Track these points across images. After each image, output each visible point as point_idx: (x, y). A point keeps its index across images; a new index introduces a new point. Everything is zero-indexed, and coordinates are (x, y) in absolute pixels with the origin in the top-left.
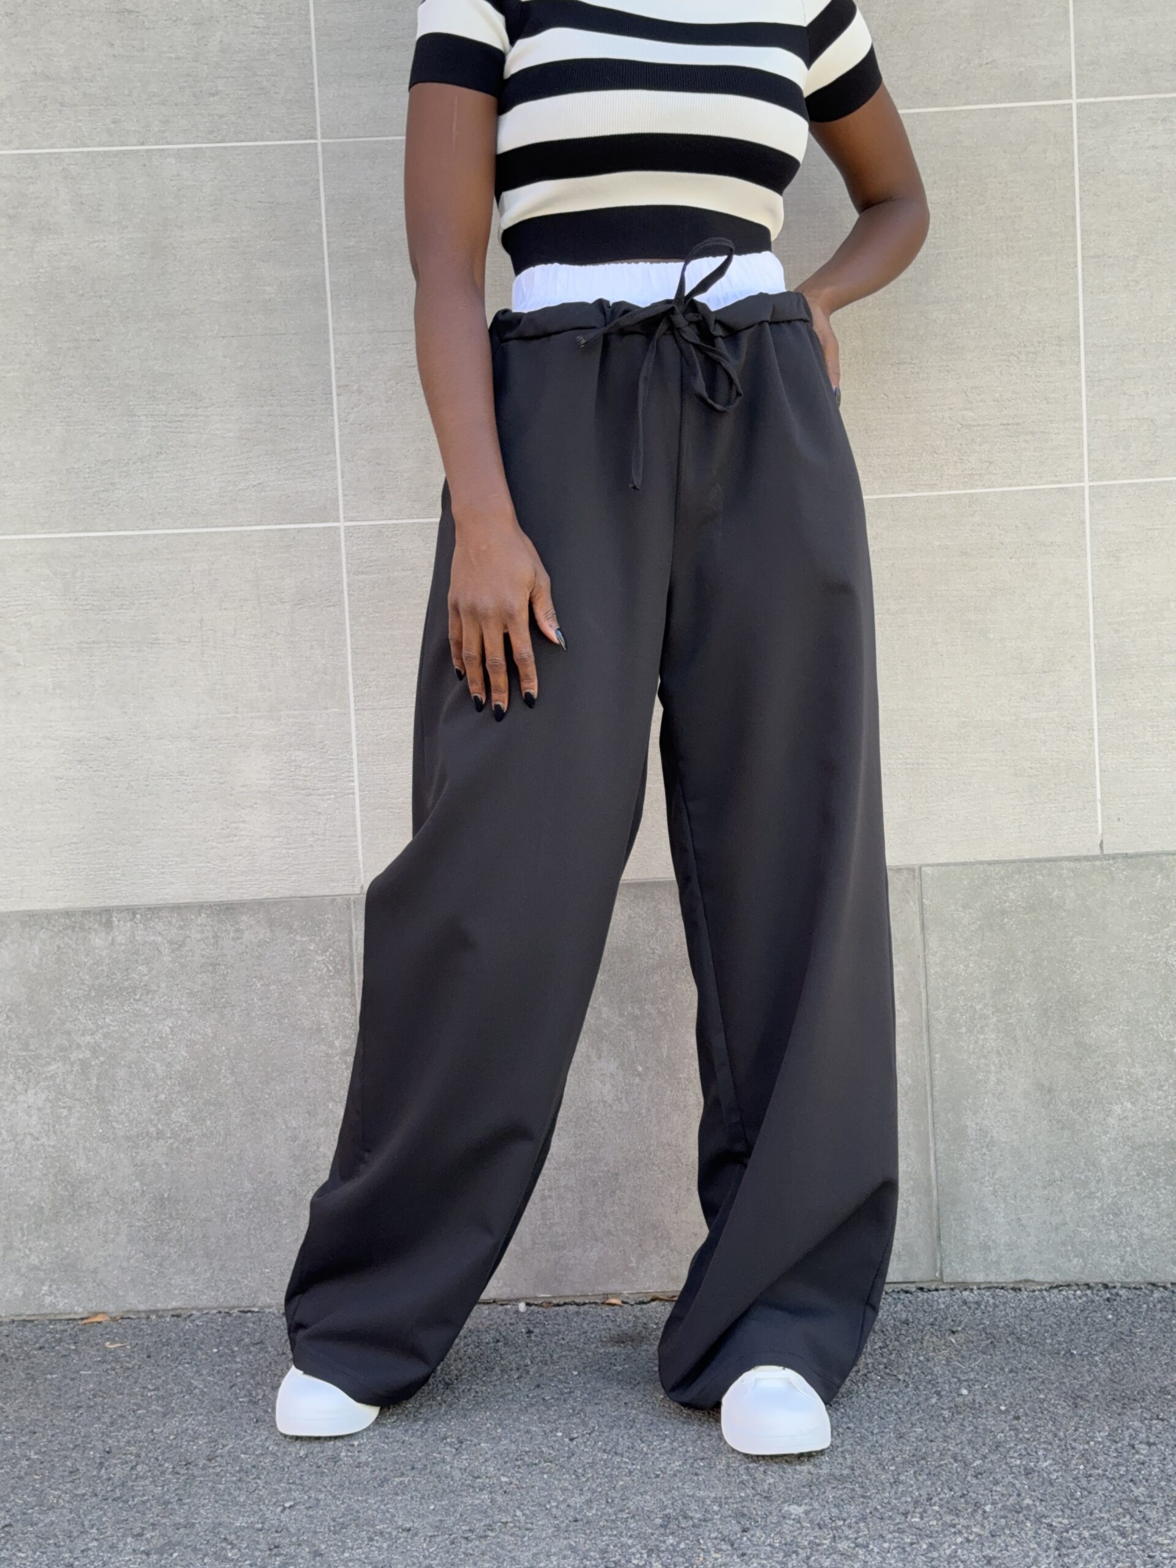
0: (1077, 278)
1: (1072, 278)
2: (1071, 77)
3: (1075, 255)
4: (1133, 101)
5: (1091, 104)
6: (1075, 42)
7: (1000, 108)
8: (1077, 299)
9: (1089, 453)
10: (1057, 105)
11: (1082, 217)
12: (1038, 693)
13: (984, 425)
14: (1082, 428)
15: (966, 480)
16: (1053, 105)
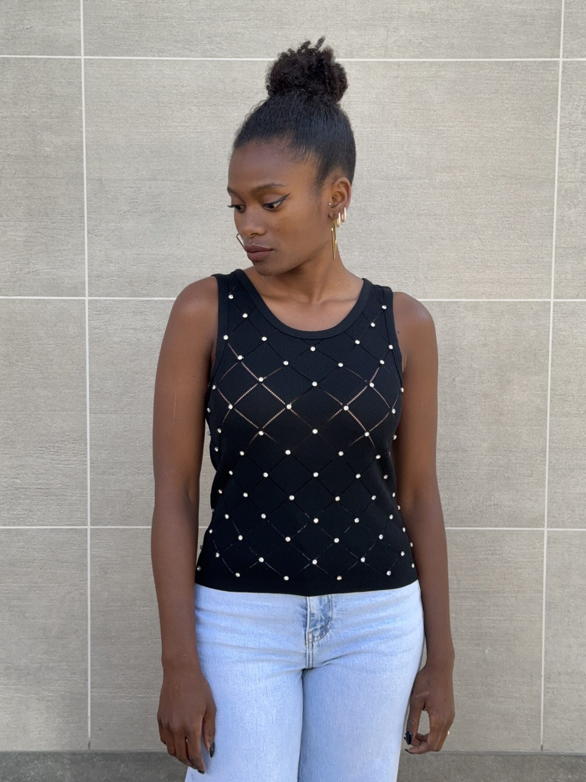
0: (86, 404)
1: (83, 404)
2: (85, 283)
3: (85, 390)
4: (122, 301)
5: (96, 300)
6: (88, 263)
7: (40, 300)
8: (86, 416)
9: (91, 509)
10: (76, 300)
11: (90, 368)
12: (55, 651)
13: (27, 488)
14: (87, 494)
15: (15, 521)
16: (73, 300)
